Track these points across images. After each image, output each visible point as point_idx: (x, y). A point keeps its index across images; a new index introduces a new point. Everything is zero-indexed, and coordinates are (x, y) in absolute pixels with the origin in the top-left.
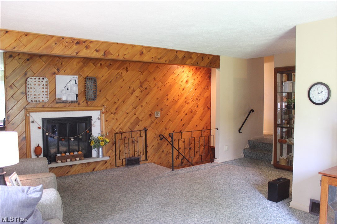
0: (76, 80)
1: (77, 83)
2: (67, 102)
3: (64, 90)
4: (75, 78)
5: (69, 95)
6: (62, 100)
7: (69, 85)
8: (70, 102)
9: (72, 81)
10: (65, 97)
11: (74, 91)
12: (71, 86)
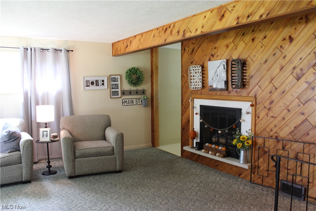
0: (224, 65)
1: (225, 68)
2: (217, 89)
3: (215, 76)
4: (223, 63)
5: (219, 81)
6: (213, 88)
7: (218, 70)
8: (219, 90)
9: (221, 66)
10: (215, 84)
11: (222, 77)
12: (220, 71)
